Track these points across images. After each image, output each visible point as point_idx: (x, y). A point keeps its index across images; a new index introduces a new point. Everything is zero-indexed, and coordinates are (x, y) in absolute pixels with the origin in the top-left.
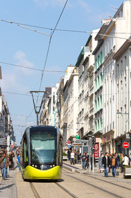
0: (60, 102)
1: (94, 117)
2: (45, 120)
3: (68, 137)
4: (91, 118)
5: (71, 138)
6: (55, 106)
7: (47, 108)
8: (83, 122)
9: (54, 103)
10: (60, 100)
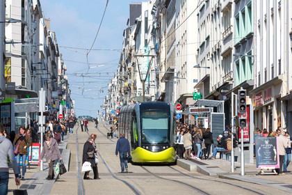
0: (159, 29)
1: (233, 52)
2: (130, 65)
3: (176, 98)
4: (227, 55)
5: (182, 99)
6: (149, 36)
7: (132, 43)
8: (209, 63)
9: (147, 31)
10: (159, 24)
